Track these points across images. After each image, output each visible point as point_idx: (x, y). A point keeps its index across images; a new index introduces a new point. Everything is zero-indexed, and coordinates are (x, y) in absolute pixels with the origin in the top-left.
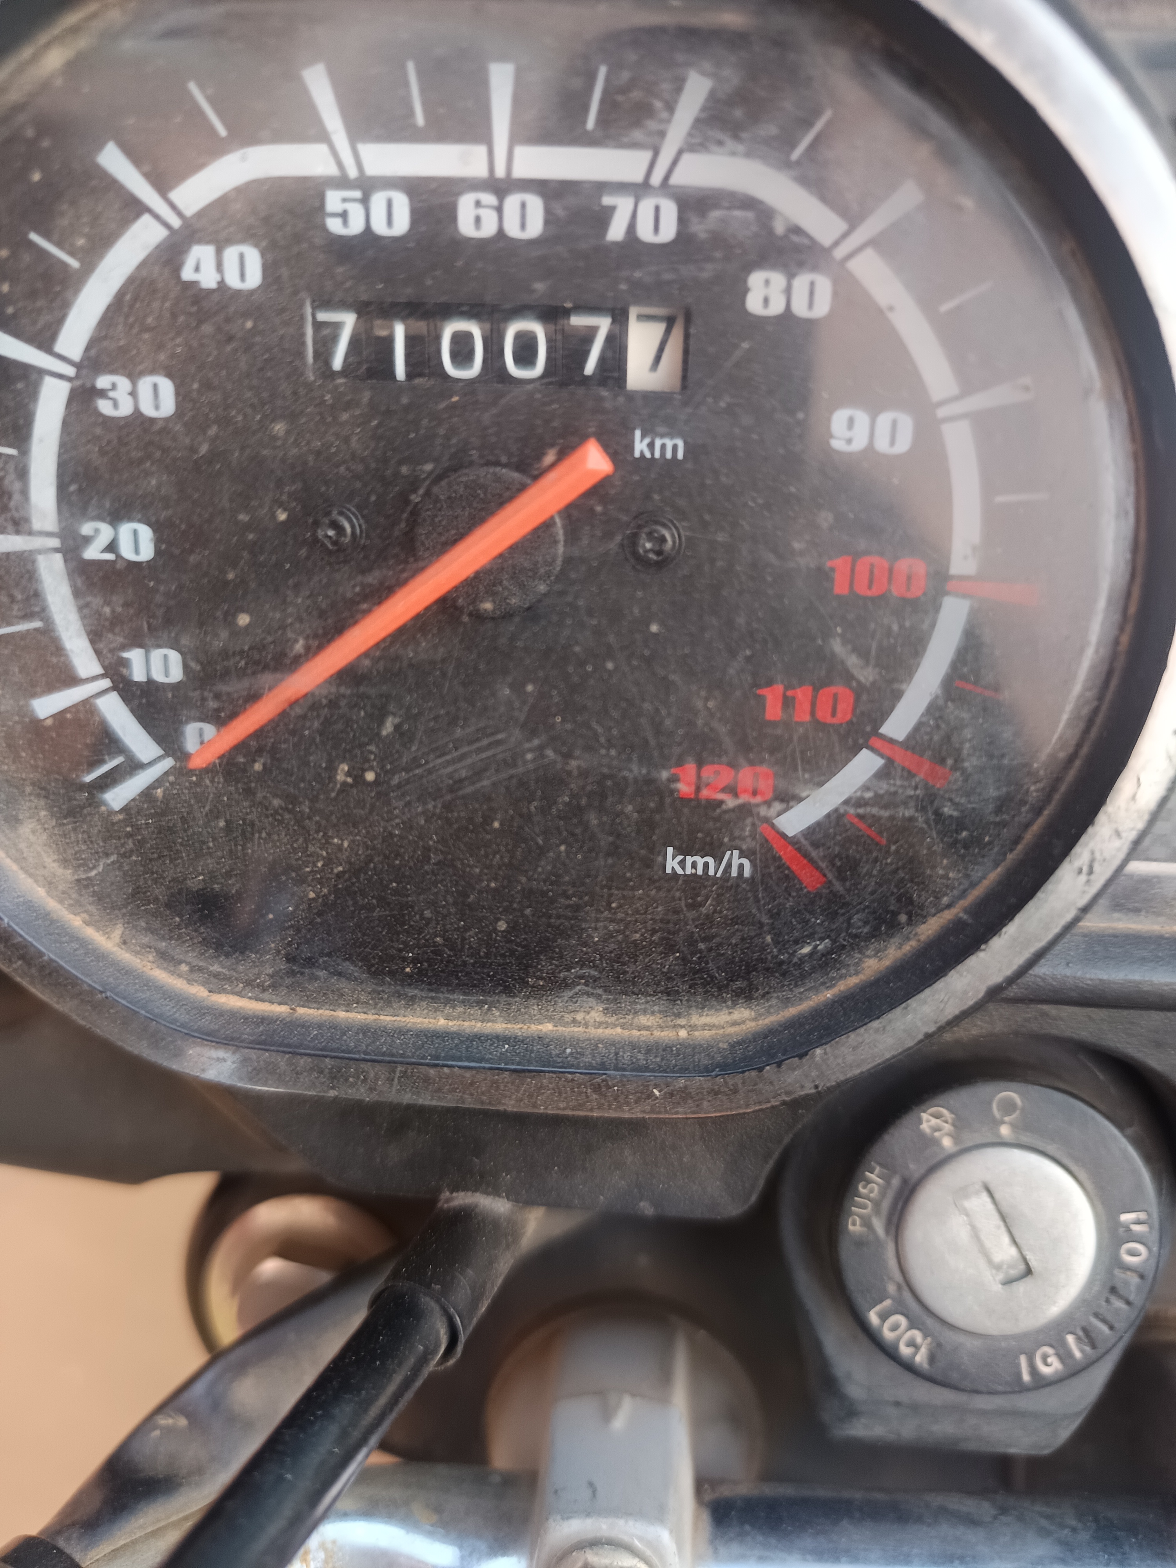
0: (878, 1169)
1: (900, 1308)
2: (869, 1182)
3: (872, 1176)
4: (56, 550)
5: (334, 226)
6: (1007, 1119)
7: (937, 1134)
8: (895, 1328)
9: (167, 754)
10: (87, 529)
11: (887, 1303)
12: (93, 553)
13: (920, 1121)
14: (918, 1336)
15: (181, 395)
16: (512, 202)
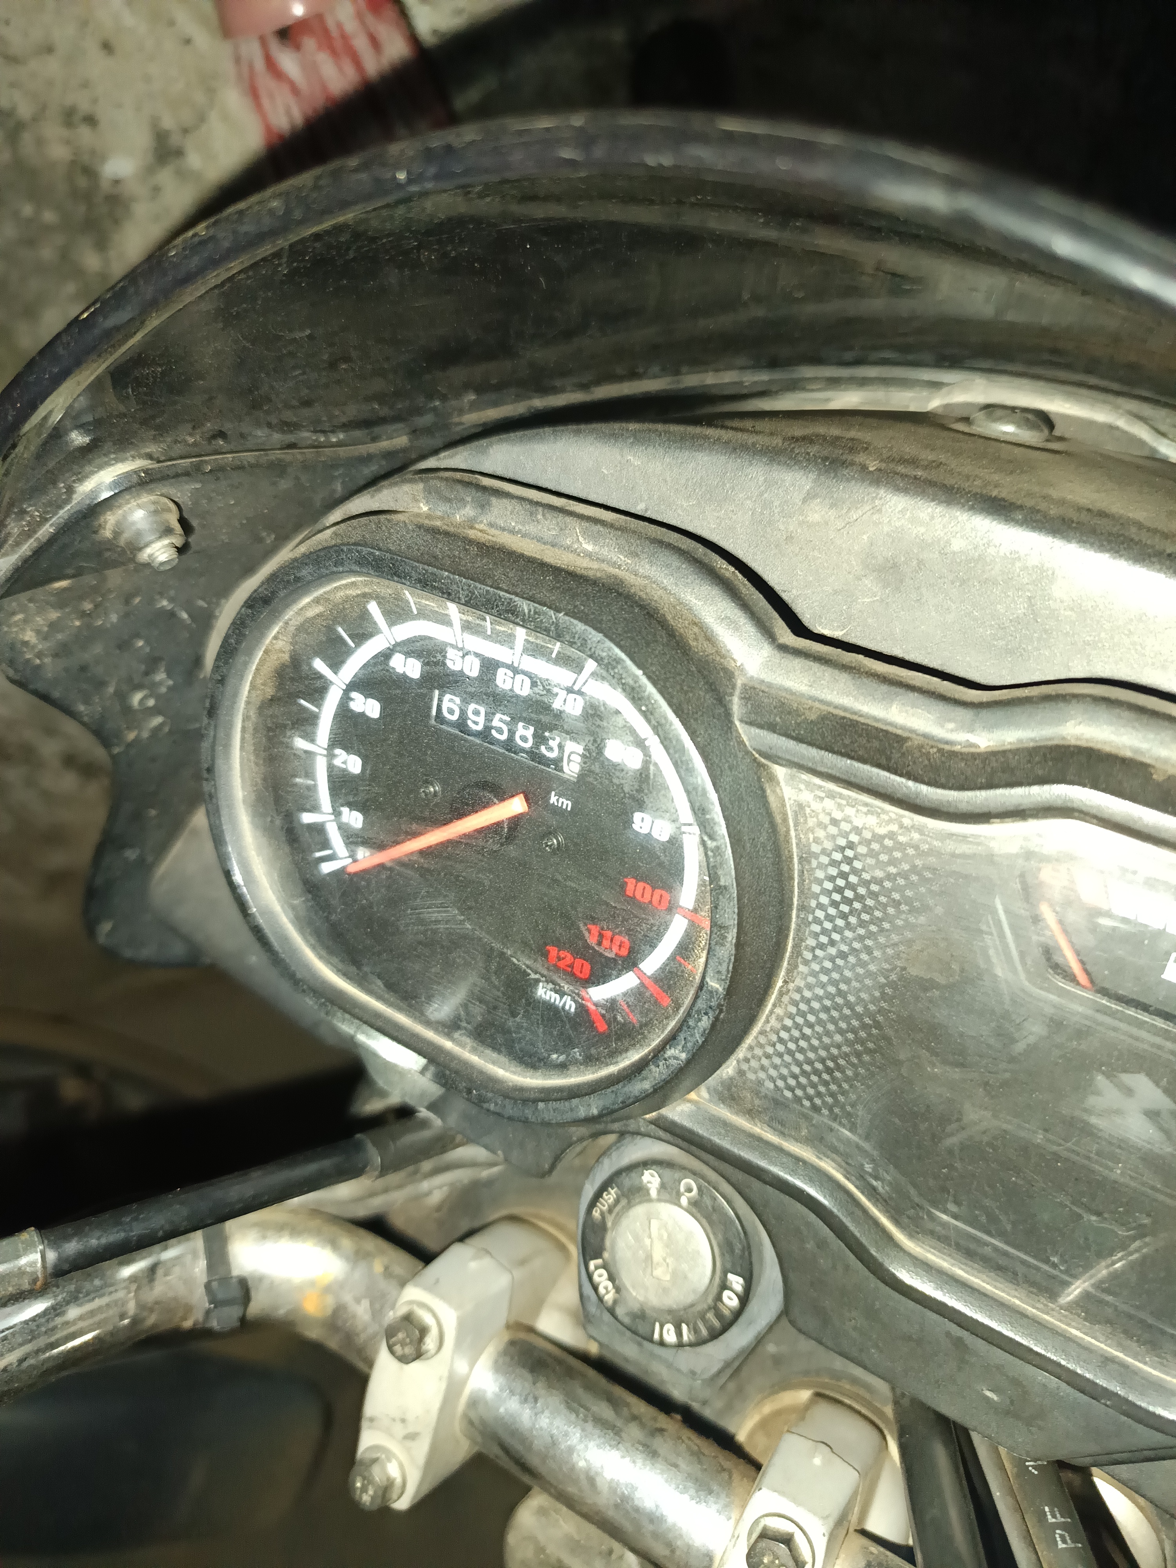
0: (616, 1189)
1: (605, 1266)
2: (609, 1193)
3: (612, 1192)
4: (324, 755)
5: (449, 663)
6: (686, 1194)
7: (649, 1185)
8: (600, 1276)
9: (349, 857)
10: (338, 751)
11: (599, 1261)
12: (337, 762)
13: (643, 1174)
14: (610, 1285)
15: (383, 709)
16: (519, 677)
